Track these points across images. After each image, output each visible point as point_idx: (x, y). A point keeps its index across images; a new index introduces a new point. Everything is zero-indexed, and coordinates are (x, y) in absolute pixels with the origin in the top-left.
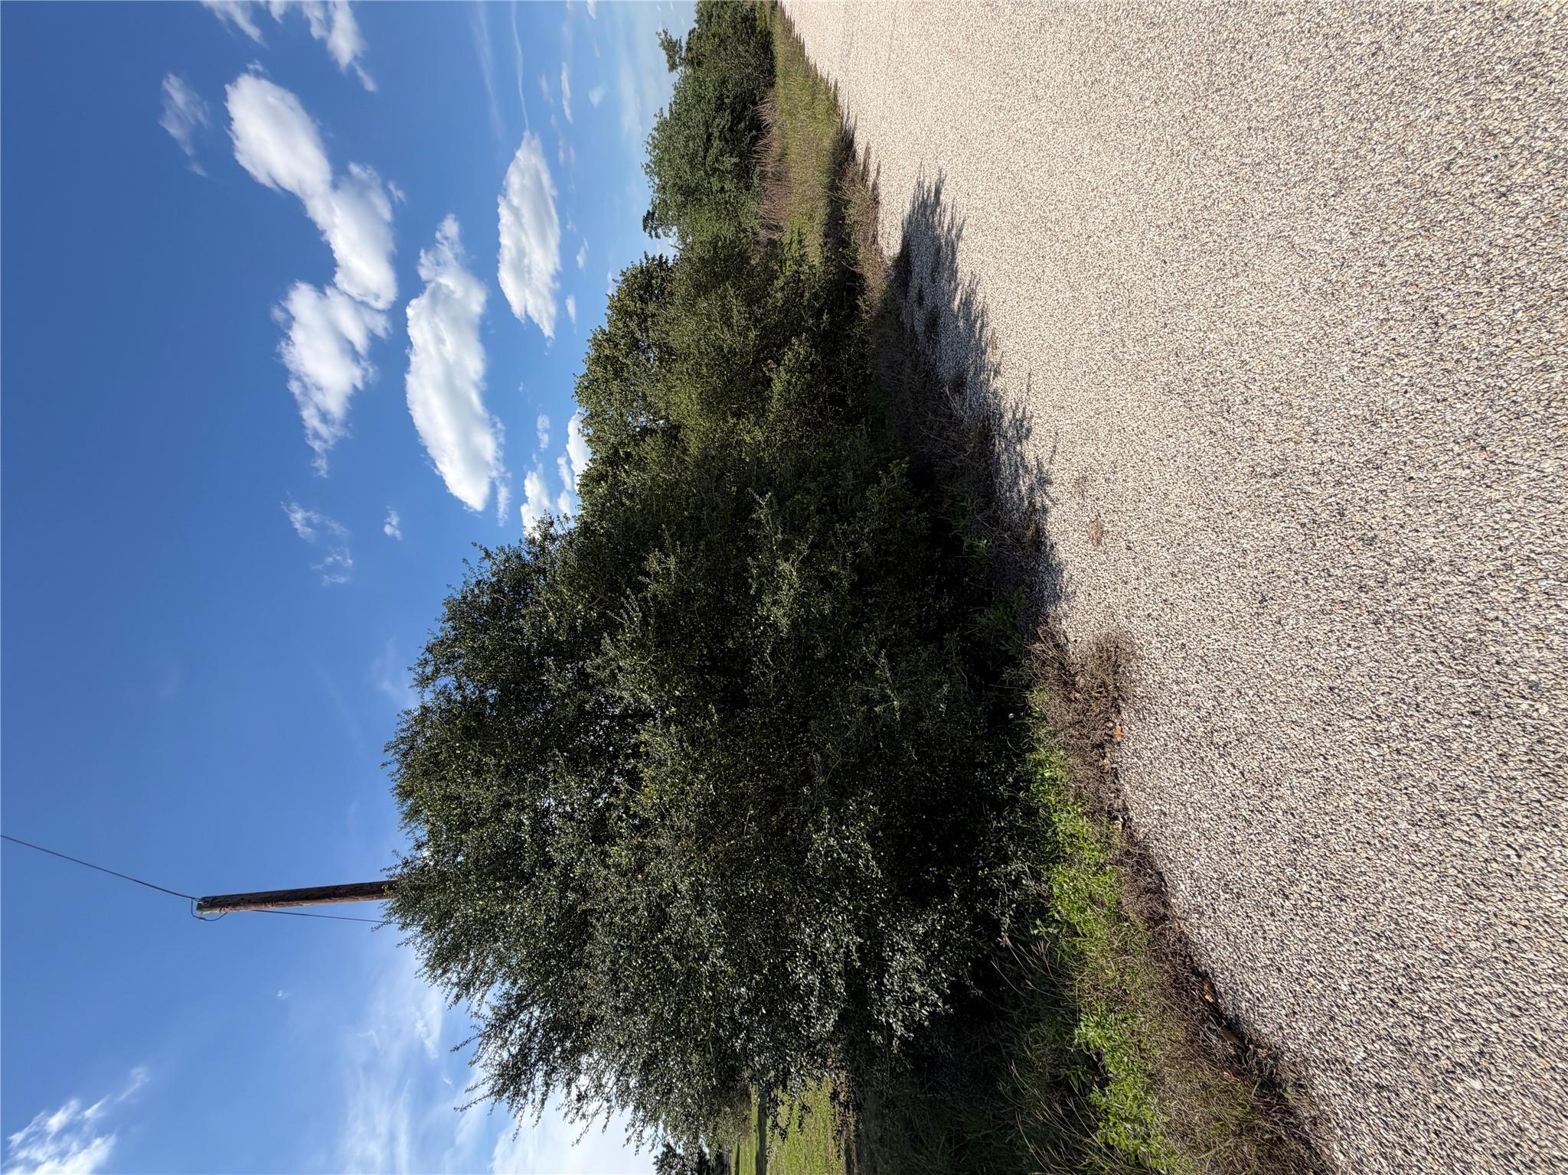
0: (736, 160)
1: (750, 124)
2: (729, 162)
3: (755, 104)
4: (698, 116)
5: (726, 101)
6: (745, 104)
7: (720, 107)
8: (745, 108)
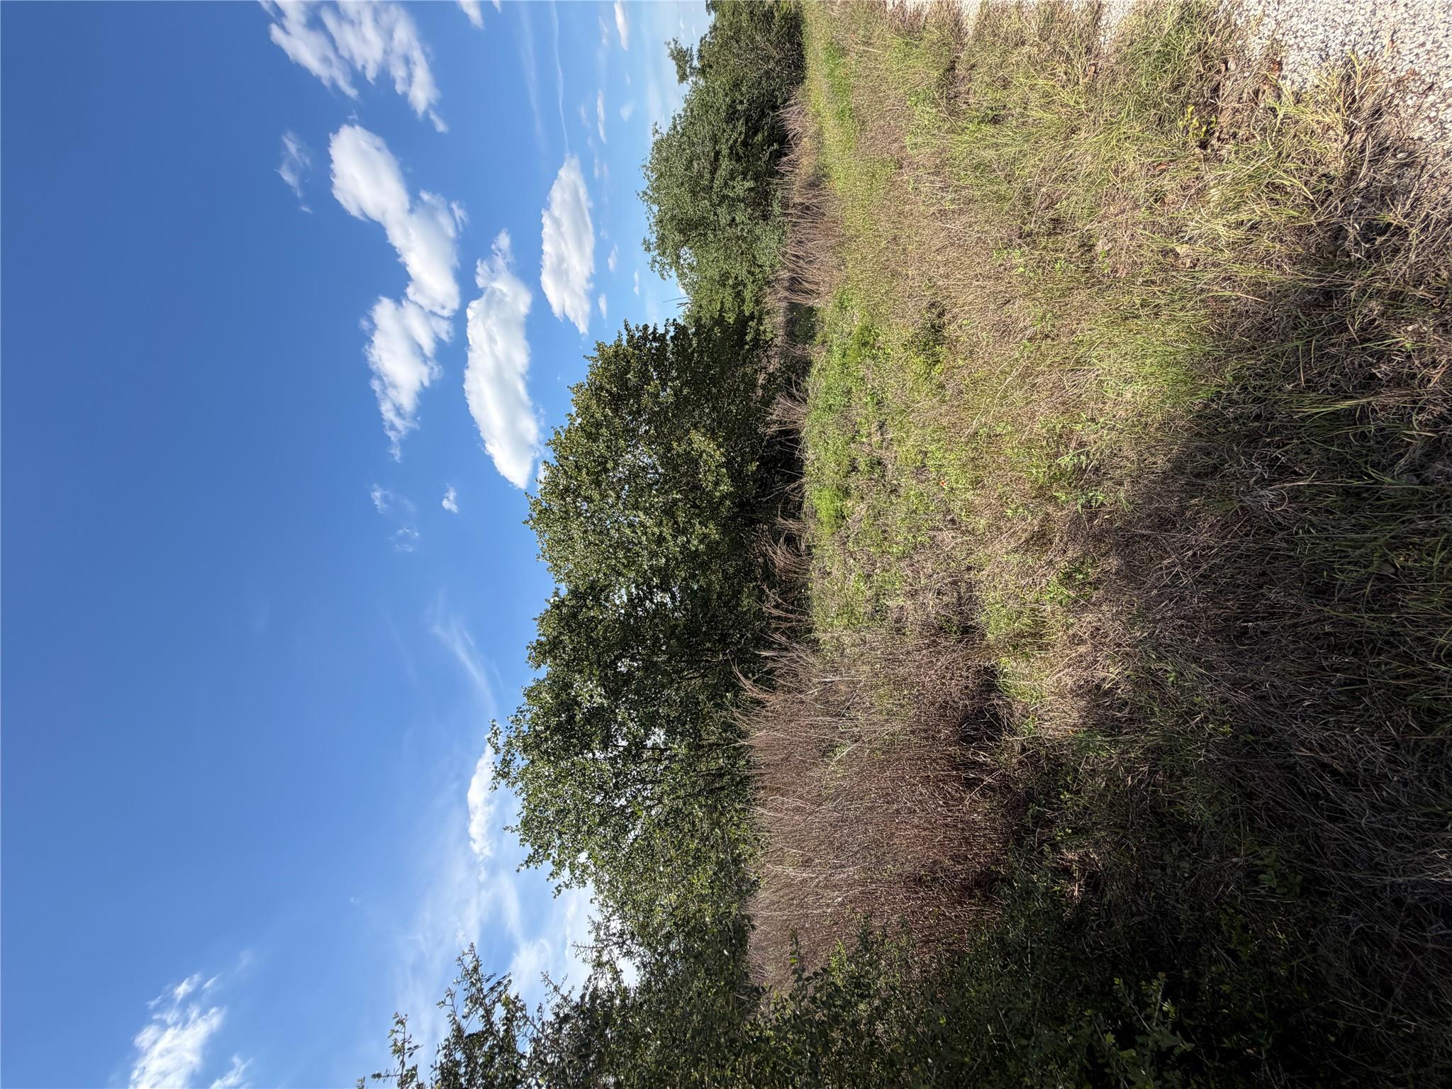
0: (750, 184)
1: (769, 135)
2: (742, 187)
3: (775, 108)
4: (704, 130)
5: (739, 107)
6: (762, 111)
7: (732, 116)
8: (763, 115)
